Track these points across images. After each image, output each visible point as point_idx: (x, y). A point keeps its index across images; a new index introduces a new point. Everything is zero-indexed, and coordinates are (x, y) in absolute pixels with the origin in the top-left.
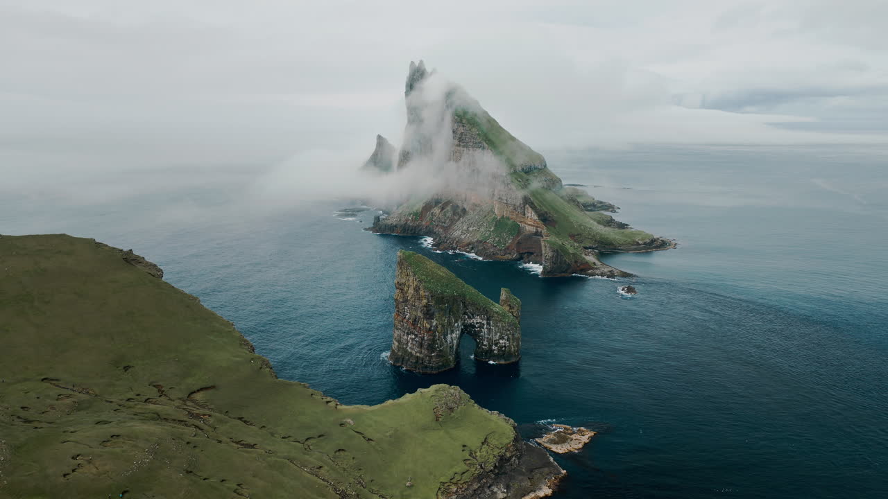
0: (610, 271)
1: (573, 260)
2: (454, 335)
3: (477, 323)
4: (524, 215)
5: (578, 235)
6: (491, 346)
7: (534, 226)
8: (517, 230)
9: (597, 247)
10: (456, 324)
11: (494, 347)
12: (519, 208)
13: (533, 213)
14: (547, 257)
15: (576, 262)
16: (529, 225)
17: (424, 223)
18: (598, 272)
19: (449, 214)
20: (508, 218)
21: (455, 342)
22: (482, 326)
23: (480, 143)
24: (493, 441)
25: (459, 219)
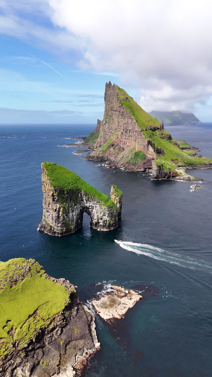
0: (188, 177)
1: (169, 172)
2: (74, 213)
3: (90, 206)
4: (148, 149)
5: (176, 160)
6: (98, 220)
7: (151, 155)
8: (144, 157)
9: (185, 166)
10: (76, 207)
11: (100, 221)
12: (146, 147)
13: (152, 149)
14: (155, 170)
15: (170, 173)
16: (150, 154)
17: (106, 155)
18: (182, 178)
19: (116, 151)
20: (141, 152)
21: (75, 217)
22: (93, 208)
23: (130, 116)
24: (42, 313)
25: (121, 153)
